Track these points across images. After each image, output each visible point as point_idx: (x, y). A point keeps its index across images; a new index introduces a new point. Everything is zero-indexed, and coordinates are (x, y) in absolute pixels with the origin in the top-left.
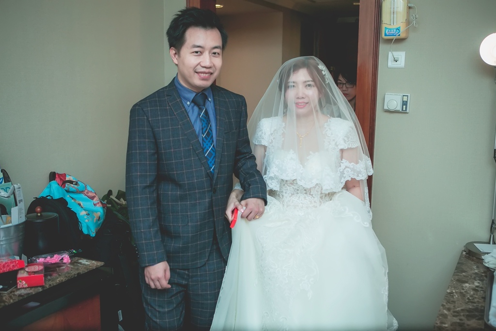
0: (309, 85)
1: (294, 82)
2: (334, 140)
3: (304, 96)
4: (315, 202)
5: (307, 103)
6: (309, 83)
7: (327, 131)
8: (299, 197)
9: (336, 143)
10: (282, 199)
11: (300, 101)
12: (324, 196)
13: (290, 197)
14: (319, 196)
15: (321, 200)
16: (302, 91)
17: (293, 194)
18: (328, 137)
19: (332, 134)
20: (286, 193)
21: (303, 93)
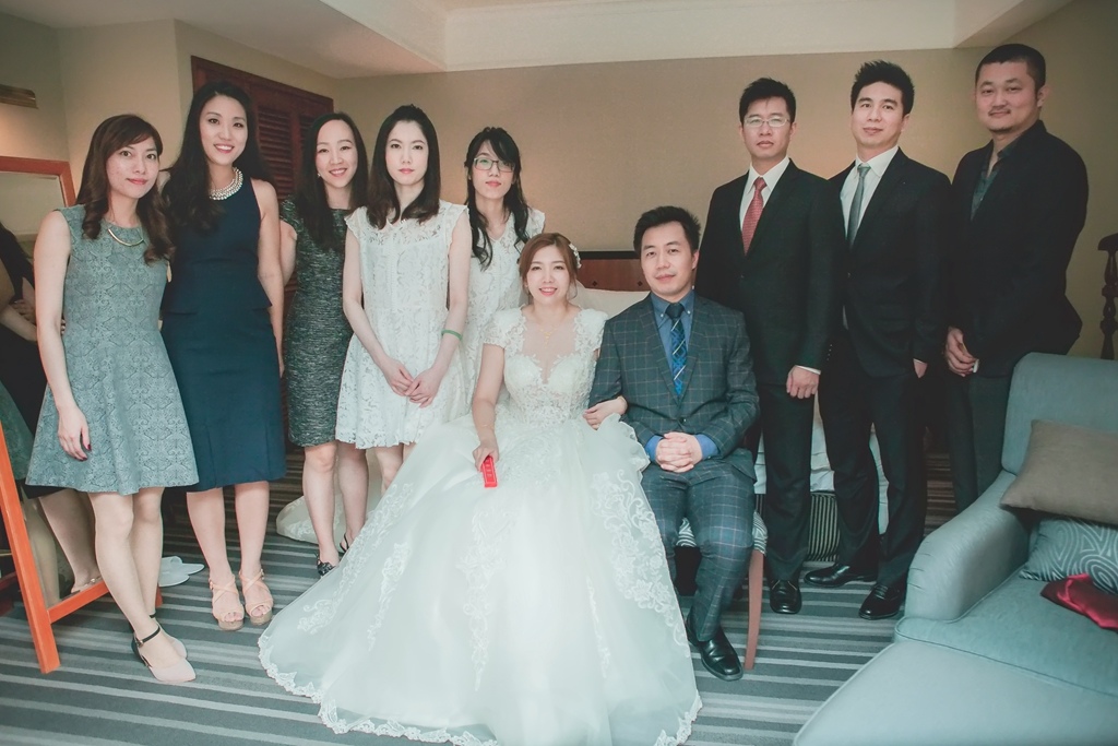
1: (539, 263)
3: (552, 280)
5: (556, 289)
6: (559, 265)
11: (547, 286)
16: (549, 273)
21: (551, 277)
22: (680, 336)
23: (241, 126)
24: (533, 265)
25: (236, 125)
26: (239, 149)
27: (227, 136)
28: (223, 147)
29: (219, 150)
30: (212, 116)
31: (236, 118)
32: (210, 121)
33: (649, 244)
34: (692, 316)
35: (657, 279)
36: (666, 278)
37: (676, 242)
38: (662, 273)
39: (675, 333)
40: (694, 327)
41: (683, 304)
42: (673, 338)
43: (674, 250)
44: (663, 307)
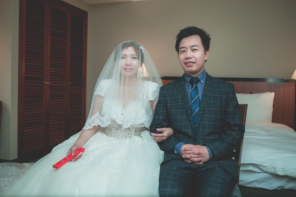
0: (134, 58)
1: (125, 55)
3: (131, 64)
4: (131, 134)
5: (132, 69)
6: (134, 56)
8: (121, 131)
10: (111, 132)
11: (128, 67)
12: (137, 131)
13: (116, 130)
14: (134, 131)
15: (135, 133)
16: (129, 60)
17: (117, 128)
19: (145, 91)
20: (113, 127)
22: (196, 93)
24: (121, 56)
33: (182, 46)
34: (204, 85)
35: (186, 64)
36: (190, 63)
37: (196, 46)
38: (188, 61)
39: (193, 92)
40: (205, 90)
41: (199, 78)
42: (192, 94)
43: (195, 50)
44: (188, 79)
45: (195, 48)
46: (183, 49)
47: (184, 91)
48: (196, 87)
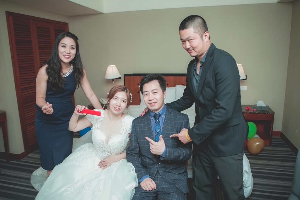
0: (124, 101)
1: (117, 97)
2: (125, 129)
5: (120, 109)
7: (123, 123)
9: (126, 130)
18: (123, 127)
19: (125, 125)
21: (120, 104)
22: (158, 127)
23: (74, 48)
24: (114, 97)
25: (72, 48)
26: (72, 57)
27: (68, 52)
28: (67, 56)
29: (65, 57)
30: (63, 45)
31: (72, 46)
32: (62, 46)
33: (145, 91)
34: (164, 119)
35: (150, 104)
36: (153, 104)
37: (156, 89)
38: (151, 102)
39: (156, 126)
40: (165, 123)
41: (160, 113)
42: (155, 128)
43: (155, 93)
44: (153, 115)
45: (155, 91)
46: (146, 93)
47: (149, 124)
48: (159, 122)
